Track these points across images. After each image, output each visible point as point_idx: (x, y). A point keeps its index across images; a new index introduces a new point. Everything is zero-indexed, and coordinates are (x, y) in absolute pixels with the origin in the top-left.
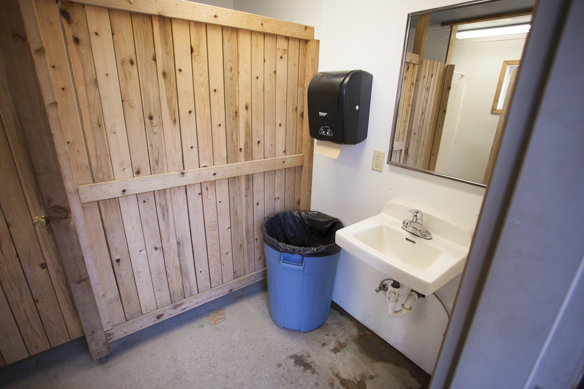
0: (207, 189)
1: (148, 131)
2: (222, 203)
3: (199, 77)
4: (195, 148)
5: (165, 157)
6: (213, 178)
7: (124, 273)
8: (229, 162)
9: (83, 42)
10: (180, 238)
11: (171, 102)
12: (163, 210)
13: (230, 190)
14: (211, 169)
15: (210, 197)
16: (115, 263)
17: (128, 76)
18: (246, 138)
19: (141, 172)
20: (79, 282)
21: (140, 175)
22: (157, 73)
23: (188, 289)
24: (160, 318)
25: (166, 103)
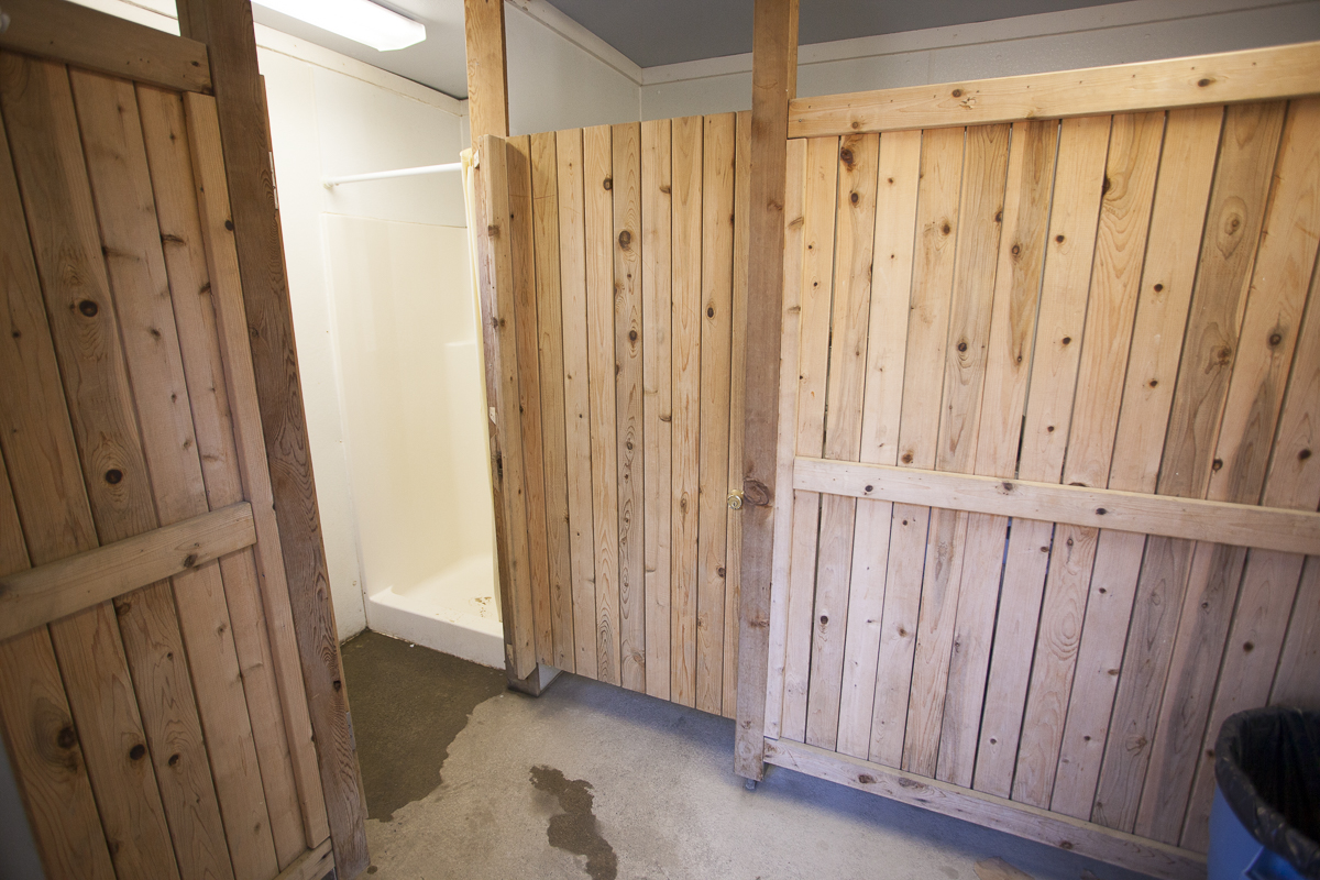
0: (1070, 544)
1: (950, 375)
2: (1106, 596)
3: (1115, 252)
4: (1060, 433)
5: (974, 440)
6: (1095, 521)
7: (827, 649)
8: (1162, 488)
9: (865, 200)
10: (963, 634)
11: (1020, 315)
12: (940, 554)
13: (1147, 569)
14: (1096, 495)
15: (1072, 566)
16: (818, 622)
17: (932, 257)
18: (1247, 432)
19: (914, 460)
20: (753, 624)
21: (910, 464)
22: (999, 248)
23: (949, 764)
24: (865, 782)
25: (1007, 317)
